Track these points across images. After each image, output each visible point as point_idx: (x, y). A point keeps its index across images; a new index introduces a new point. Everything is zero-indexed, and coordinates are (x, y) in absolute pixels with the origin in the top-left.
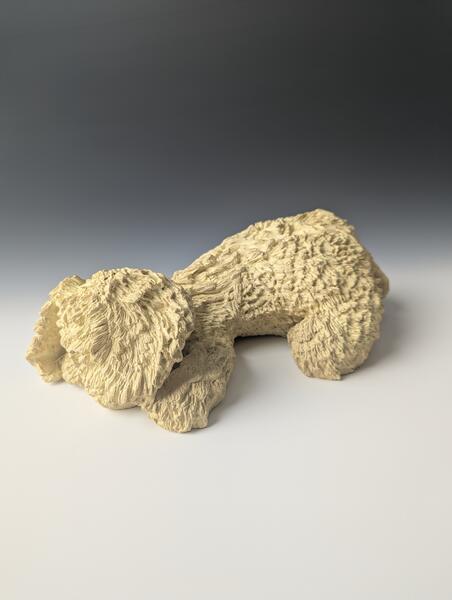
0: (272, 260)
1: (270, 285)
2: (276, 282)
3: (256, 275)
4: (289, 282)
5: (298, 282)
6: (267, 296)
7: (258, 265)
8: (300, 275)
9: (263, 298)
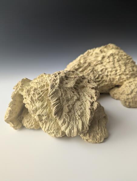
0: (104, 64)
1: (106, 73)
2: (108, 72)
3: (99, 70)
4: (114, 72)
5: (118, 71)
6: (105, 78)
7: (99, 66)
8: (118, 68)
9: (103, 79)
